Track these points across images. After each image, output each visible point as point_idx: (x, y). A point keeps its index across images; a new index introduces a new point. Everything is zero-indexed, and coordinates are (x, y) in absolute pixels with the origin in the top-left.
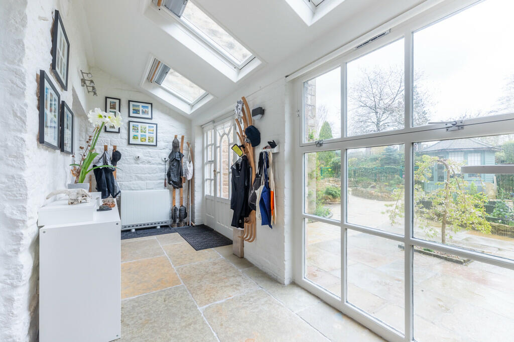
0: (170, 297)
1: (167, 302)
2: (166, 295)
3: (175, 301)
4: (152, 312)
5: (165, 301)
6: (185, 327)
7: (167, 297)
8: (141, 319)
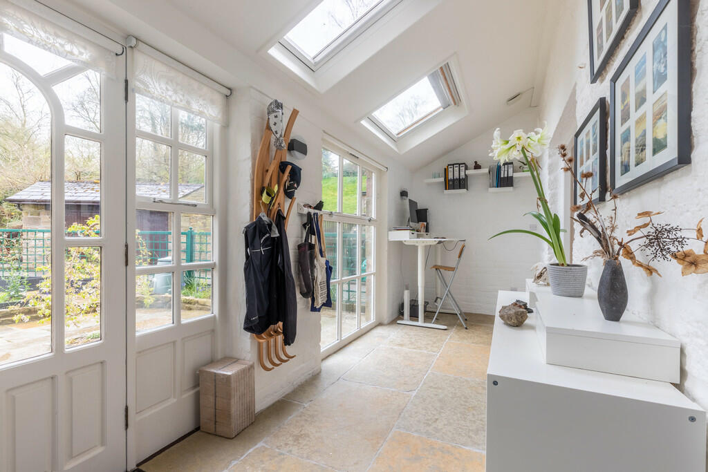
0: (428, 420)
1: (436, 417)
2: (430, 425)
3: (427, 413)
4: (459, 415)
5: (437, 419)
6: (440, 389)
7: (430, 423)
8: (473, 414)
